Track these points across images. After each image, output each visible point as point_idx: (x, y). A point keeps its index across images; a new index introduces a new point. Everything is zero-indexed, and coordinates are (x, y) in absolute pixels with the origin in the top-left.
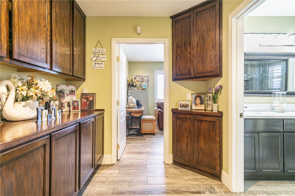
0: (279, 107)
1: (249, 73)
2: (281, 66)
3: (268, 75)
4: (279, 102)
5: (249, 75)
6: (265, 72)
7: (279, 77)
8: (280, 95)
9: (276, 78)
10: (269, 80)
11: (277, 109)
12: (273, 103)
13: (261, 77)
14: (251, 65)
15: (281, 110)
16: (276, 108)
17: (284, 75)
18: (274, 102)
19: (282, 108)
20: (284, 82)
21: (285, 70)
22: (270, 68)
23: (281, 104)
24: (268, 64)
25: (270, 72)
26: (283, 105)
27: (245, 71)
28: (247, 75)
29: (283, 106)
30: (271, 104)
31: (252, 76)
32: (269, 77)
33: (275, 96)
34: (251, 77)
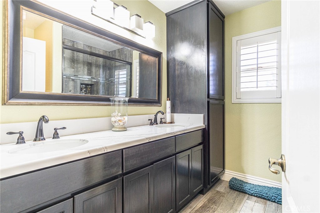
0: (119, 122)
1: (94, 75)
2: (126, 70)
3: (114, 80)
4: (120, 114)
5: (94, 78)
6: (111, 76)
7: (124, 83)
8: (121, 103)
9: (121, 84)
10: (115, 86)
11: (117, 127)
12: (112, 116)
13: (107, 82)
14: (96, 65)
15: (121, 128)
16: (116, 124)
17: (129, 81)
18: (114, 114)
19: (122, 124)
20: (129, 88)
21: (129, 75)
22: (116, 71)
23: (122, 118)
24: (114, 67)
25: (116, 77)
26: (124, 118)
27: (89, 72)
28: (91, 78)
29: (124, 121)
30: (109, 118)
31: (98, 80)
32: (115, 83)
33: (114, 105)
34: (96, 81)
